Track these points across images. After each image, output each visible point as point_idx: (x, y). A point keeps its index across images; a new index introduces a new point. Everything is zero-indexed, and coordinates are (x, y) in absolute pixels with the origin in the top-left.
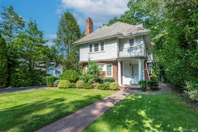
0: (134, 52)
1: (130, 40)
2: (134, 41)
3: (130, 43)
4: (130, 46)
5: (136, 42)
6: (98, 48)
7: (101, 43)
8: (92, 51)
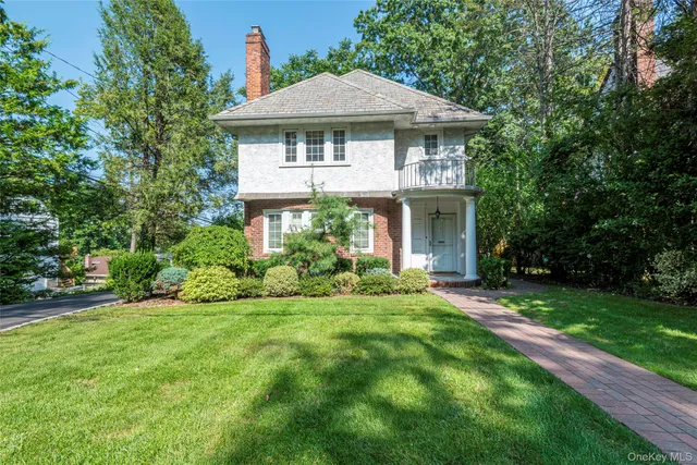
0: (436, 175)
1: (427, 138)
2: (440, 140)
3: (427, 146)
4: (427, 158)
5: (446, 145)
6: (322, 150)
7: (336, 133)
8: (294, 159)
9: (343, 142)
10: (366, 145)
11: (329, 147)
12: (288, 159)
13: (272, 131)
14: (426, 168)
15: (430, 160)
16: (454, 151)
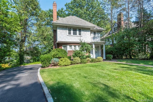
0: (96, 39)
1: (94, 32)
2: (96, 33)
3: (94, 34)
4: (94, 36)
5: (97, 34)
6: (76, 33)
7: (79, 29)
8: (70, 34)
9: (80, 31)
10: (85, 32)
11: (78, 32)
12: (69, 34)
13: (65, 27)
14: (94, 38)
15: (95, 37)
16: (98, 35)
